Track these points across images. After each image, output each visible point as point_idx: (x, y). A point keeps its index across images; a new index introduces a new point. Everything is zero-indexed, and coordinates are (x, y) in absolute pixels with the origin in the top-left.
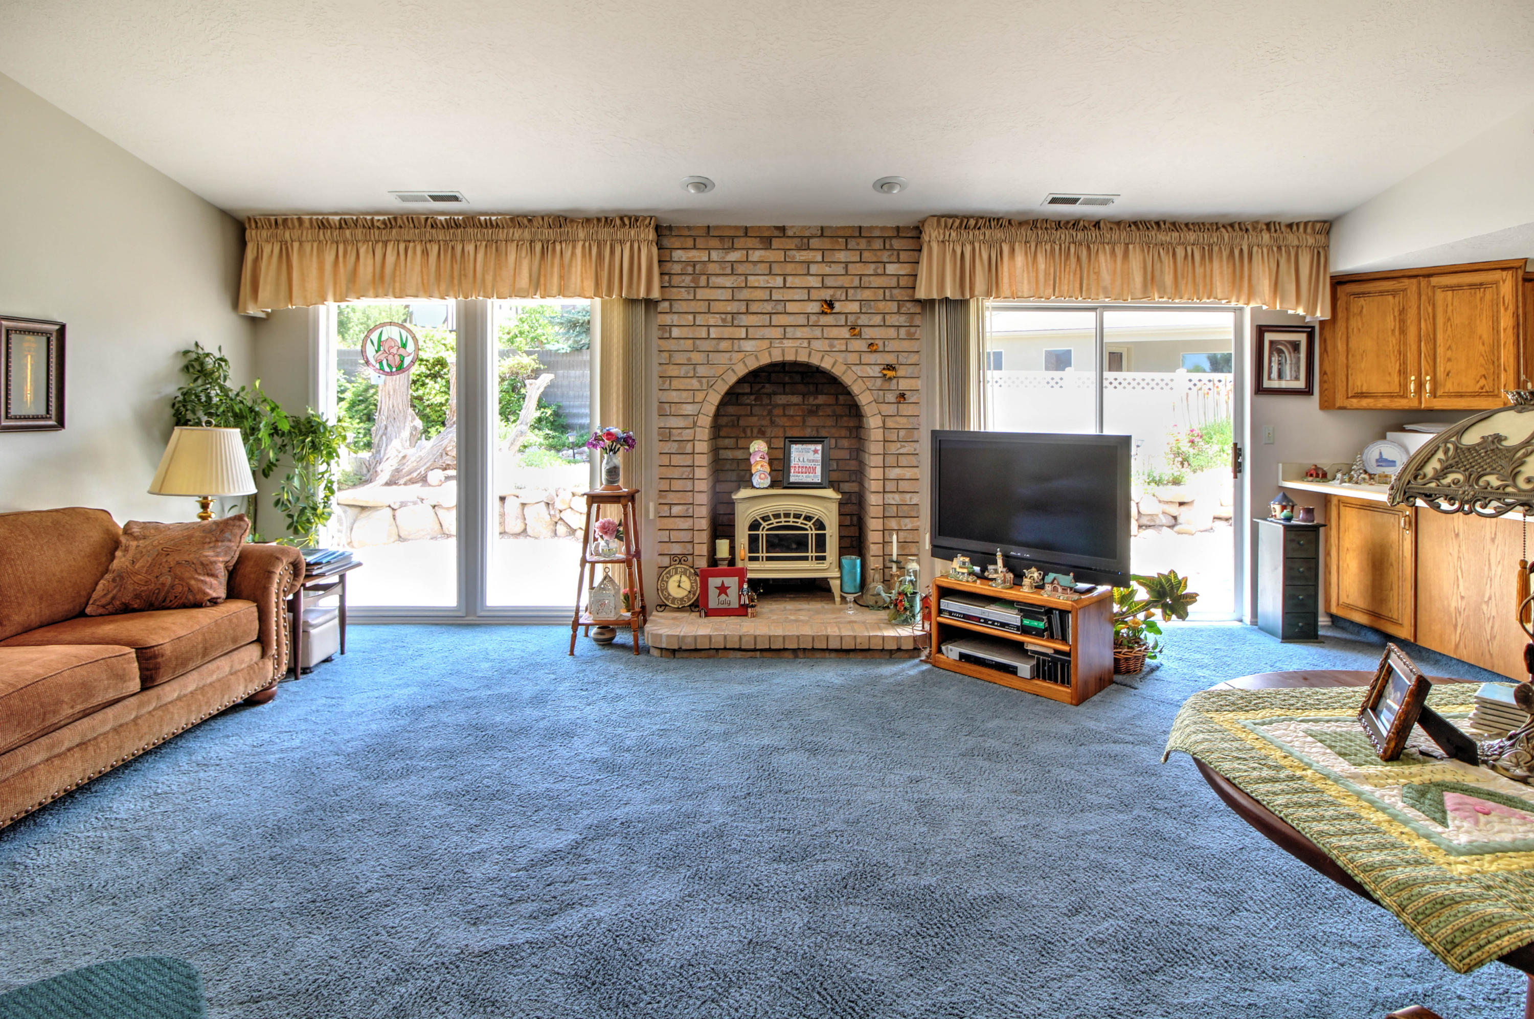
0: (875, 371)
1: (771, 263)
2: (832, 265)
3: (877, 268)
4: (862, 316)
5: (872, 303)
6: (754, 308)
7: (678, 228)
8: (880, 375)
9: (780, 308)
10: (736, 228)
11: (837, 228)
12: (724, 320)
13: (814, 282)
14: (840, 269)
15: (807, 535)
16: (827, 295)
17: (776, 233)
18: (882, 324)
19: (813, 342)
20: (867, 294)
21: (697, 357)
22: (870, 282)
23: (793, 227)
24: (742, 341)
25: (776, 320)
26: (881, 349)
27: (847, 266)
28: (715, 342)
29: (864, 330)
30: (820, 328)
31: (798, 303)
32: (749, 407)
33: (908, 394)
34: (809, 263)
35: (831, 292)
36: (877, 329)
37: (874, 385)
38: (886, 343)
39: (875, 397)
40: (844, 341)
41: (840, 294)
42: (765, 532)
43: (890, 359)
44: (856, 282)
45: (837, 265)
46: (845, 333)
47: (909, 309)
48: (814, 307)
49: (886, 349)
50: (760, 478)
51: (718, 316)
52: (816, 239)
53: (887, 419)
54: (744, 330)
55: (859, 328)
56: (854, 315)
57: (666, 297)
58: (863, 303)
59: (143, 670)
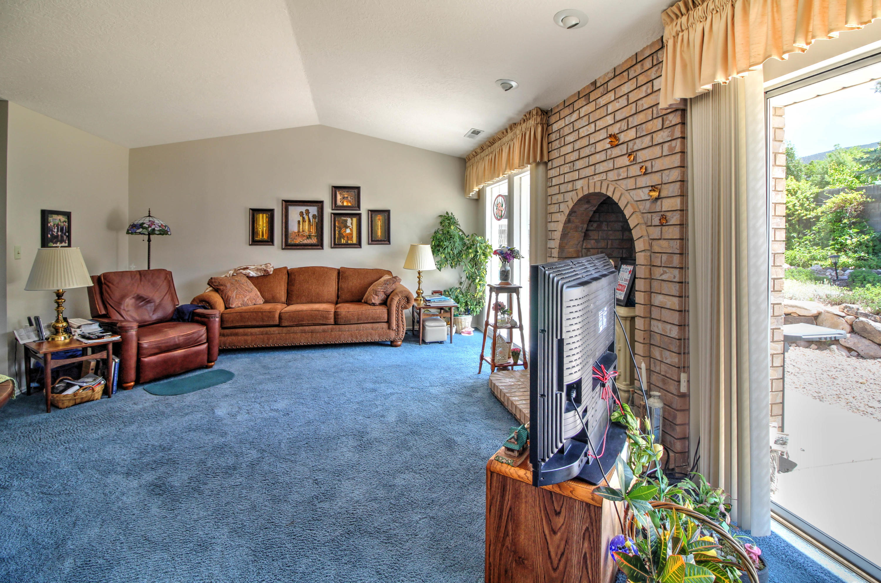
0: (645, 194)
1: (589, 114)
2: (620, 100)
4: (637, 141)
5: (644, 125)
6: (582, 154)
7: (554, 108)
8: (648, 198)
9: (594, 150)
10: (575, 95)
11: (623, 63)
13: (610, 120)
14: (624, 101)
16: (615, 130)
17: (592, 88)
18: (651, 144)
19: (609, 174)
20: (641, 118)
21: (561, 198)
22: (643, 105)
23: (599, 78)
24: (576, 182)
25: (591, 160)
26: (649, 170)
27: (628, 96)
28: (566, 185)
29: (639, 154)
30: (612, 160)
31: (602, 142)
33: (668, 215)
34: (607, 105)
35: (618, 125)
36: (647, 150)
37: (644, 209)
38: (653, 163)
39: (645, 220)
40: (625, 169)
41: (624, 125)
43: (655, 180)
44: (634, 109)
45: (622, 98)
46: (626, 161)
47: (671, 122)
48: (609, 143)
49: (654, 170)
51: (568, 165)
52: (612, 81)
53: (654, 243)
54: (577, 173)
55: (635, 153)
56: (632, 142)
57: (550, 159)
58: (638, 127)
59: (335, 318)
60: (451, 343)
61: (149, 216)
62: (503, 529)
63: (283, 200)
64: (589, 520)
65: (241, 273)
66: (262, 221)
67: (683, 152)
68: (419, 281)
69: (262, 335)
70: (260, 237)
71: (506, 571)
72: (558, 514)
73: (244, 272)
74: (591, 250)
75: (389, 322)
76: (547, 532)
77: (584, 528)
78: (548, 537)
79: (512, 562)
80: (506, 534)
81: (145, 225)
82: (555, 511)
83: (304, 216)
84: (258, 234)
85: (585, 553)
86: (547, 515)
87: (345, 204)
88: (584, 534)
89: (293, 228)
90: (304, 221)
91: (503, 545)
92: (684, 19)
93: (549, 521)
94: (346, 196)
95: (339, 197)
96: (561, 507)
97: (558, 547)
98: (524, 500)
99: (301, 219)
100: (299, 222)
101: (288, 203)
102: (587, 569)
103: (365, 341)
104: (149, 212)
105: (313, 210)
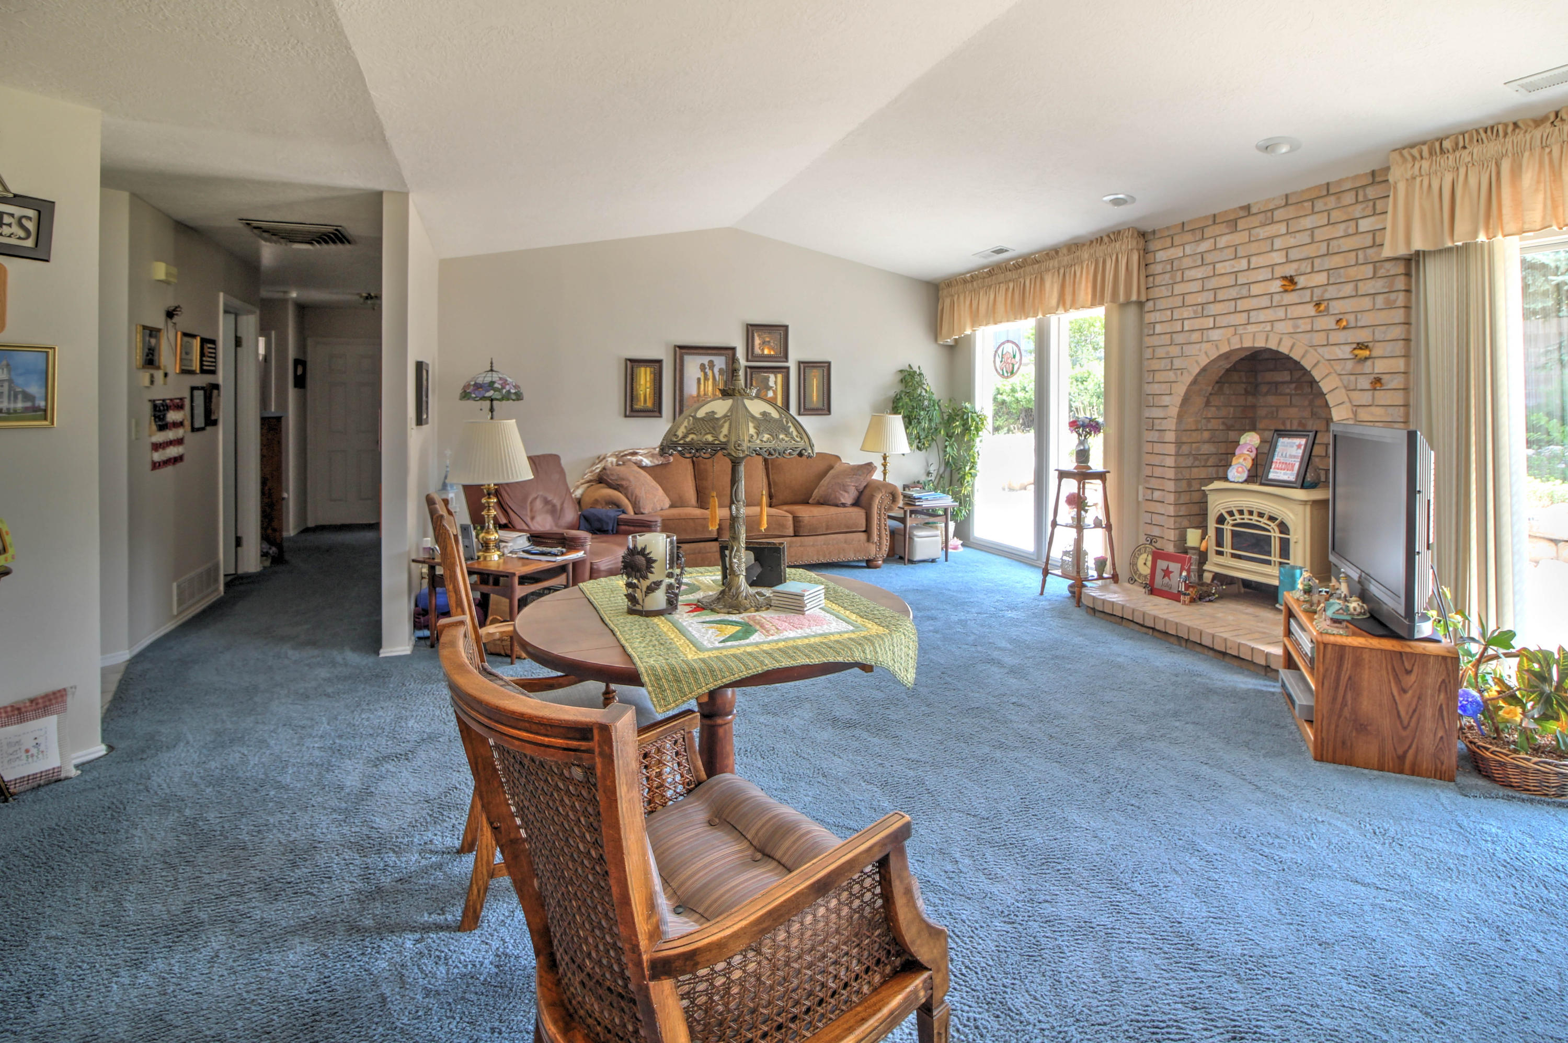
0: (1345, 352)
1: (1236, 246)
2: (1297, 235)
3: (1348, 228)
4: (1330, 288)
5: (1342, 271)
6: (1221, 295)
7: (1159, 230)
8: (1351, 356)
9: (1244, 292)
10: (1206, 218)
11: (1303, 191)
12: (1195, 312)
13: (1278, 257)
14: (1305, 238)
15: (1270, 537)
16: (1289, 270)
17: (1242, 214)
18: (1354, 293)
19: (1277, 325)
20: (1337, 261)
21: (1175, 351)
22: (1339, 246)
23: (1257, 203)
24: (1210, 331)
25: (1242, 305)
26: (1352, 324)
27: (1313, 233)
28: (1187, 334)
29: (1332, 303)
30: (1284, 308)
31: (1262, 284)
32: (1289, 397)
33: (1385, 378)
34: (1272, 238)
35: (1294, 266)
36: (1347, 300)
37: (1343, 369)
38: (1359, 316)
39: (1346, 383)
40: (1309, 320)
41: (1306, 267)
42: (1230, 527)
43: (1363, 336)
44: (1323, 249)
45: (1301, 233)
46: (1310, 310)
47: (1388, 271)
48: (1276, 286)
49: (1359, 324)
50: (1237, 472)
51: (1190, 308)
52: (1281, 210)
53: (1360, 410)
54: (1212, 319)
55: (1326, 303)
56: (1321, 288)
57: (1150, 297)
58: (1331, 272)
59: (795, 526)
60: (946, 560)
61: (492, 370)
62: (1340, 700)
63: (675, 346)
64: (1445, 673)
65: (630, 460)
66: (644, 378)
67: (1407, 308)
68: (885, 470)
69: (694, 554)
70: (640, 405)
71: (1344, 743)
72: (1409, 672)
73: (634, 458)
74: (1212, 420)
75: (867, 531)
76: (1396, 693)
77: (1440, 680)
78: (1397, 698)
79: (1351, 731)
80: (1344, 704)
81: (496, 385)
82: (1406, 670)
83: (707, 370)
84: (638, 400)
85: (1441, 706)
86: (1396, 676)
87: (766, 352)
88: (1440, 687)
89: (691, 389)
90: (706, 379)
91: (1339, 717)
92: (1425, 164)
93: (1398, 681)
94: (767, 339)
95: (757, 341)
96: (1413, 665)
97: (1409, 705)
98: (1367, 666)
99: (701, 375)
100: (699, 380)
101: (683, 350)
102: (1443, 720)
103: (835, 560)
104: (492, 363)
105: (720, 362)
